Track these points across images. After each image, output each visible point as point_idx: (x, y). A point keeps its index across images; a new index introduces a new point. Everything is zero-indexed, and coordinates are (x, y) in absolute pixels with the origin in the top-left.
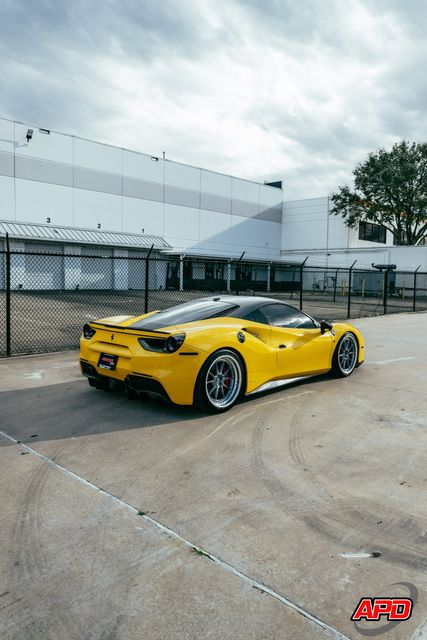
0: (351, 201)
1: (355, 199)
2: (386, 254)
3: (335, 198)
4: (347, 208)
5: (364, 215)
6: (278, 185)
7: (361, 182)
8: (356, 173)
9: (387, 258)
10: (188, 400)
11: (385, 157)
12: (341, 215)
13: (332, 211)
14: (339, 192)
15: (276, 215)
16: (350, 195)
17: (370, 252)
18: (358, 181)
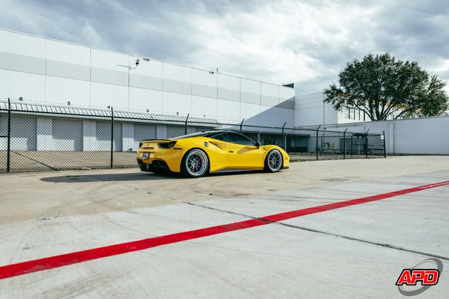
0: (337, 93)
1: (340, 92)
2: (363, 126)
3: (327, 92)
4: (335, 98)
5: (346, 102)
6: (291, 86)
7: (343, 81)
8: (340, 76)
9: (363, 129)
10: (178, 170)
11: (358, 65)
12: (331, 102)
13: (325, 101)
14: (330, 89)
15: (290, 105)
16: (337, 90)
18: (341, 81)
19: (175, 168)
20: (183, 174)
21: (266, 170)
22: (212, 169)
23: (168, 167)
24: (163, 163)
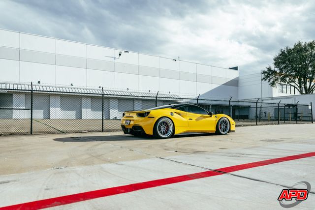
0: (272, 73)
1: (274, 72)
2: (293, 99)
3: (264, 72)
4: (271, 77)
5: (279, 80)
6: (236, 68)
7: (277, 64)
8: (275, 60)
9: (293, 101)
10: (151, 133)
11: (289, 51)
12: (268, 81)
13: (262, 79)
14: (266, 70)
15: (235, 83)
16: (272, 71)
17: (284, 98)
18: (275, 64)
19: (149, 132)
20: (155, 136)
21: (217, 133)
22: (177, 133)
23: (144, 131)
24: (140, 128)
